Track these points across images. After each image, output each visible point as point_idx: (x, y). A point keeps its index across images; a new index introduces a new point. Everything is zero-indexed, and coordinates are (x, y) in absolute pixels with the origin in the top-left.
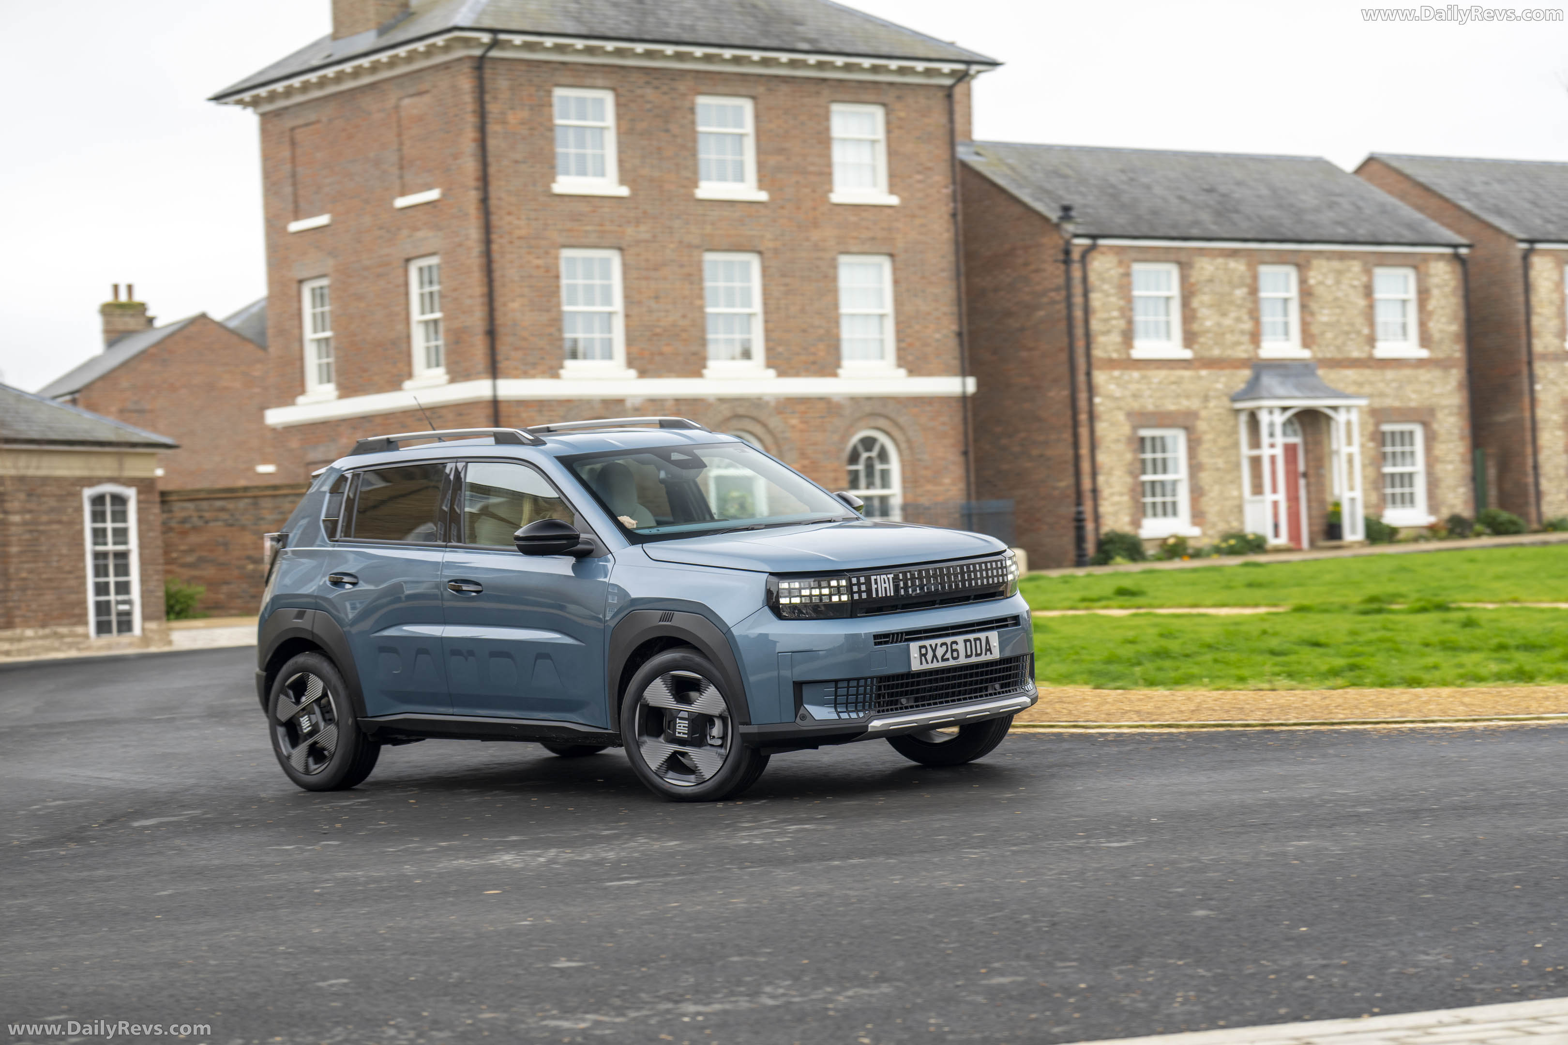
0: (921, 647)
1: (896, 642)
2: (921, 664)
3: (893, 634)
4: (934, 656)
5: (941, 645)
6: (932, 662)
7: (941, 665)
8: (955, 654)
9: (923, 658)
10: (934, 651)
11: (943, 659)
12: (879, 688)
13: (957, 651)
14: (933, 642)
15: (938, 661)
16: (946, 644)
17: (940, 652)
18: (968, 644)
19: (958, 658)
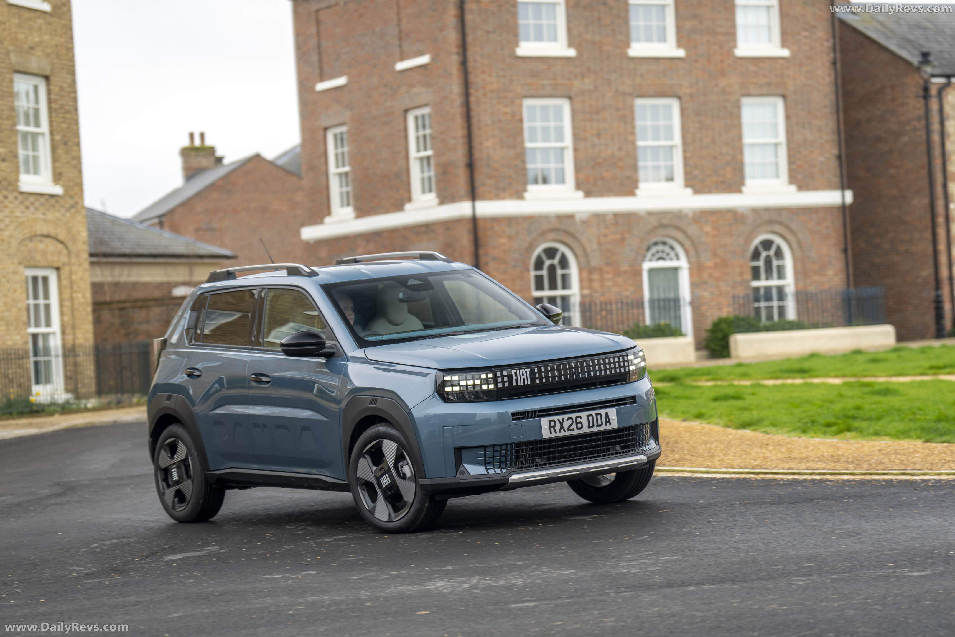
0: (550, 421)
1: (531, 418)
2: (551, 433)
3: (528, 412)
4: (562, 427)
5: (568, 419)
6: (560, 432)
7: (567, 433)
8: (579, 426)
9: (552, 429)
10: (561, 424)
11: (569, 430)
12: (518, 451)
13: (581, 423)
14: (561, 417)
15: (565, 431)
16: (571, 418)
17: (566, 424)
18: (590, 418)
19: (581, 428)
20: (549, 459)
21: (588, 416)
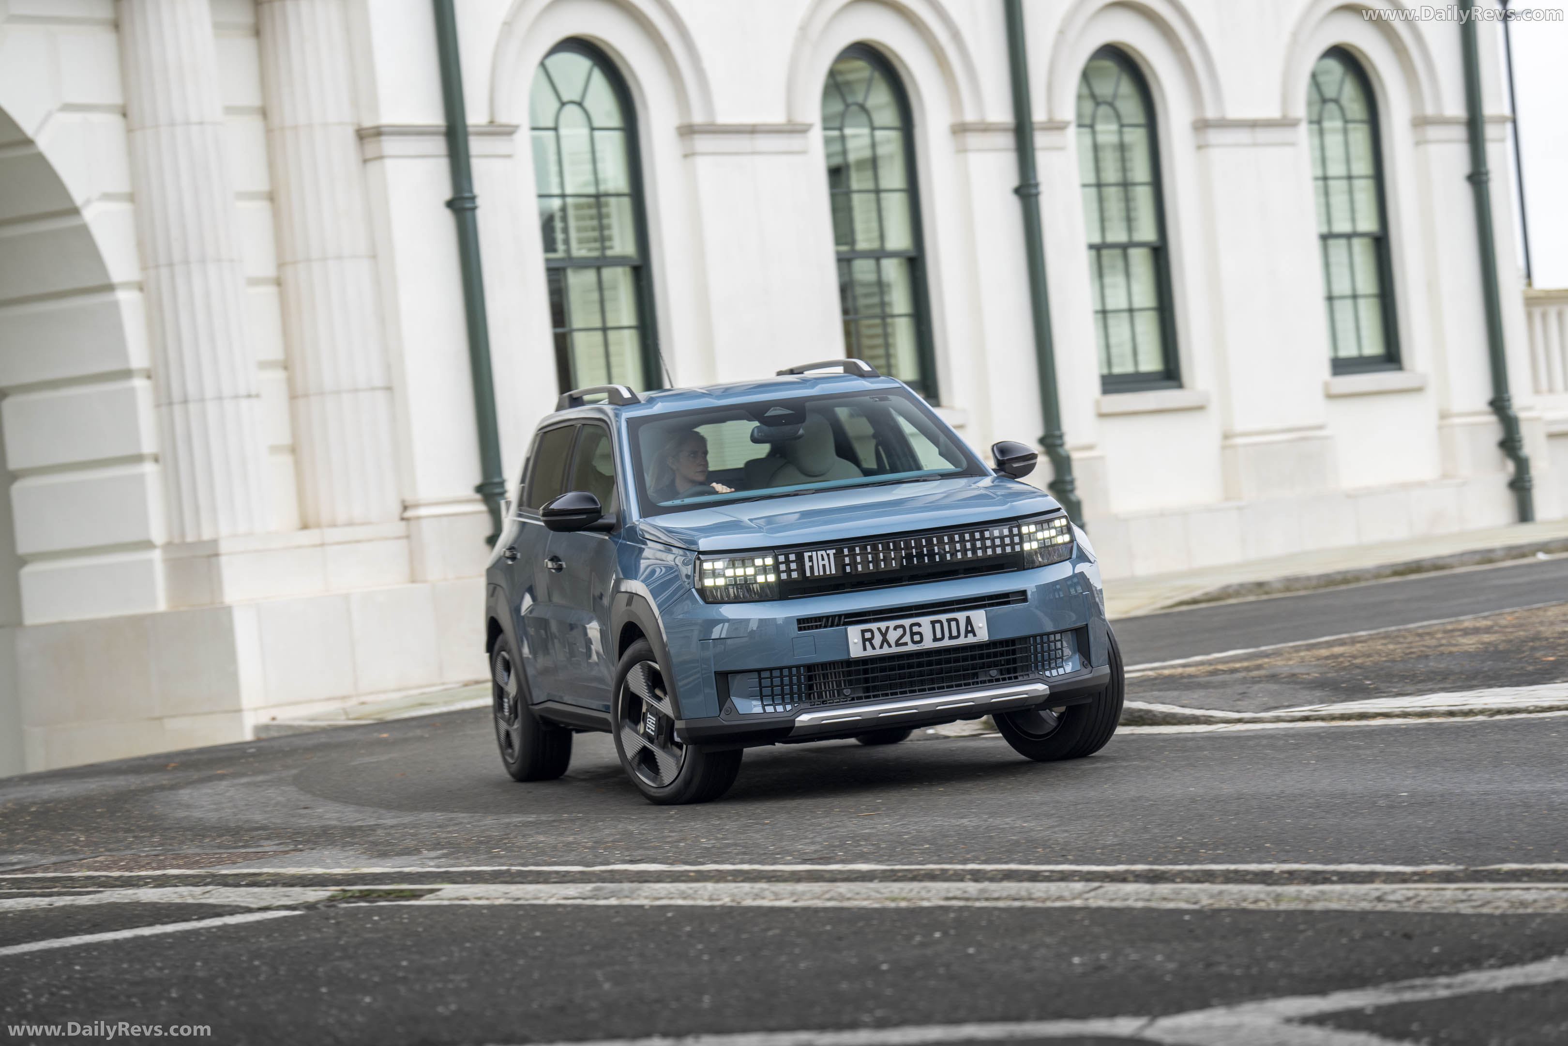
0: (863, 632)
1: (832, 626)
2: (865, 649)
3: (828, 617)
4: (885, 640)
5: (895, 628)
6: (881, 647)
7: (895, 650)
8: (917, 638)
9: (867, 643)
10: (884, 635)
11: (898, 644)
12: (810, 678)
13: (920, 634)
14: (883, 625)
15: (890, 646)
16: (903, 627)
17: (892, 636)
18: (938, 626)
19: (921, 641)
20: (867, 690)
21: (933, 623)
